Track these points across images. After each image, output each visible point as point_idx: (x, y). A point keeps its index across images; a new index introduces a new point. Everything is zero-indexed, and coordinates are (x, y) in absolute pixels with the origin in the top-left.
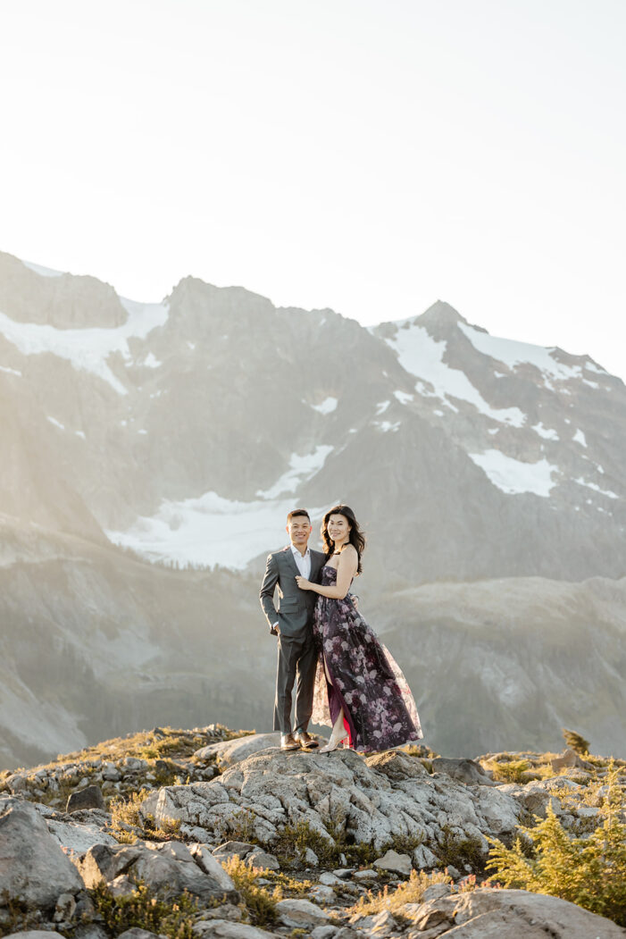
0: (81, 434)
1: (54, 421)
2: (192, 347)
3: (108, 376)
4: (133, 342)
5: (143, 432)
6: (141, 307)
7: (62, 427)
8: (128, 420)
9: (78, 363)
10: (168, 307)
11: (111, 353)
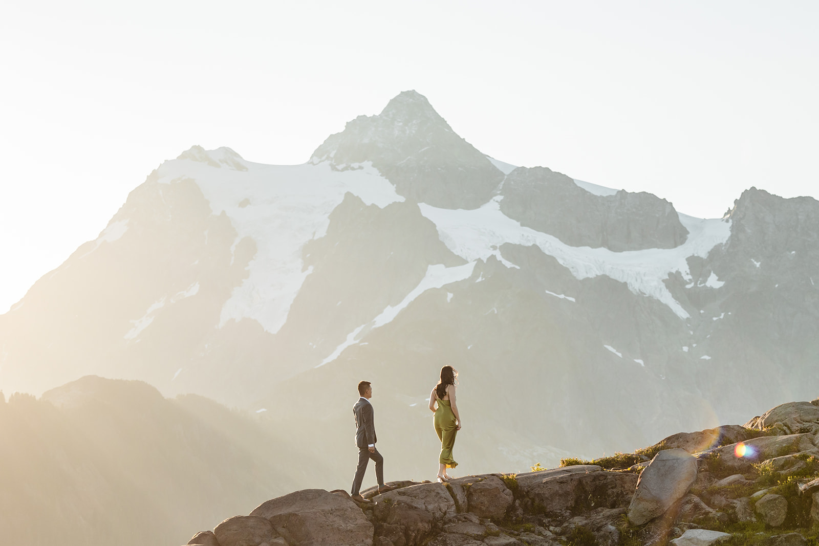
0: (640, 362)
1: (610, 348)
2: (758, 265)
3: (667, 298)
4: (693, 261)
5: (707, 357)
6: (701, 224)
7: (620, 355)
8: (690, 346)
9: (635, 286)
10: (730, 224)
11: (670, 274)
